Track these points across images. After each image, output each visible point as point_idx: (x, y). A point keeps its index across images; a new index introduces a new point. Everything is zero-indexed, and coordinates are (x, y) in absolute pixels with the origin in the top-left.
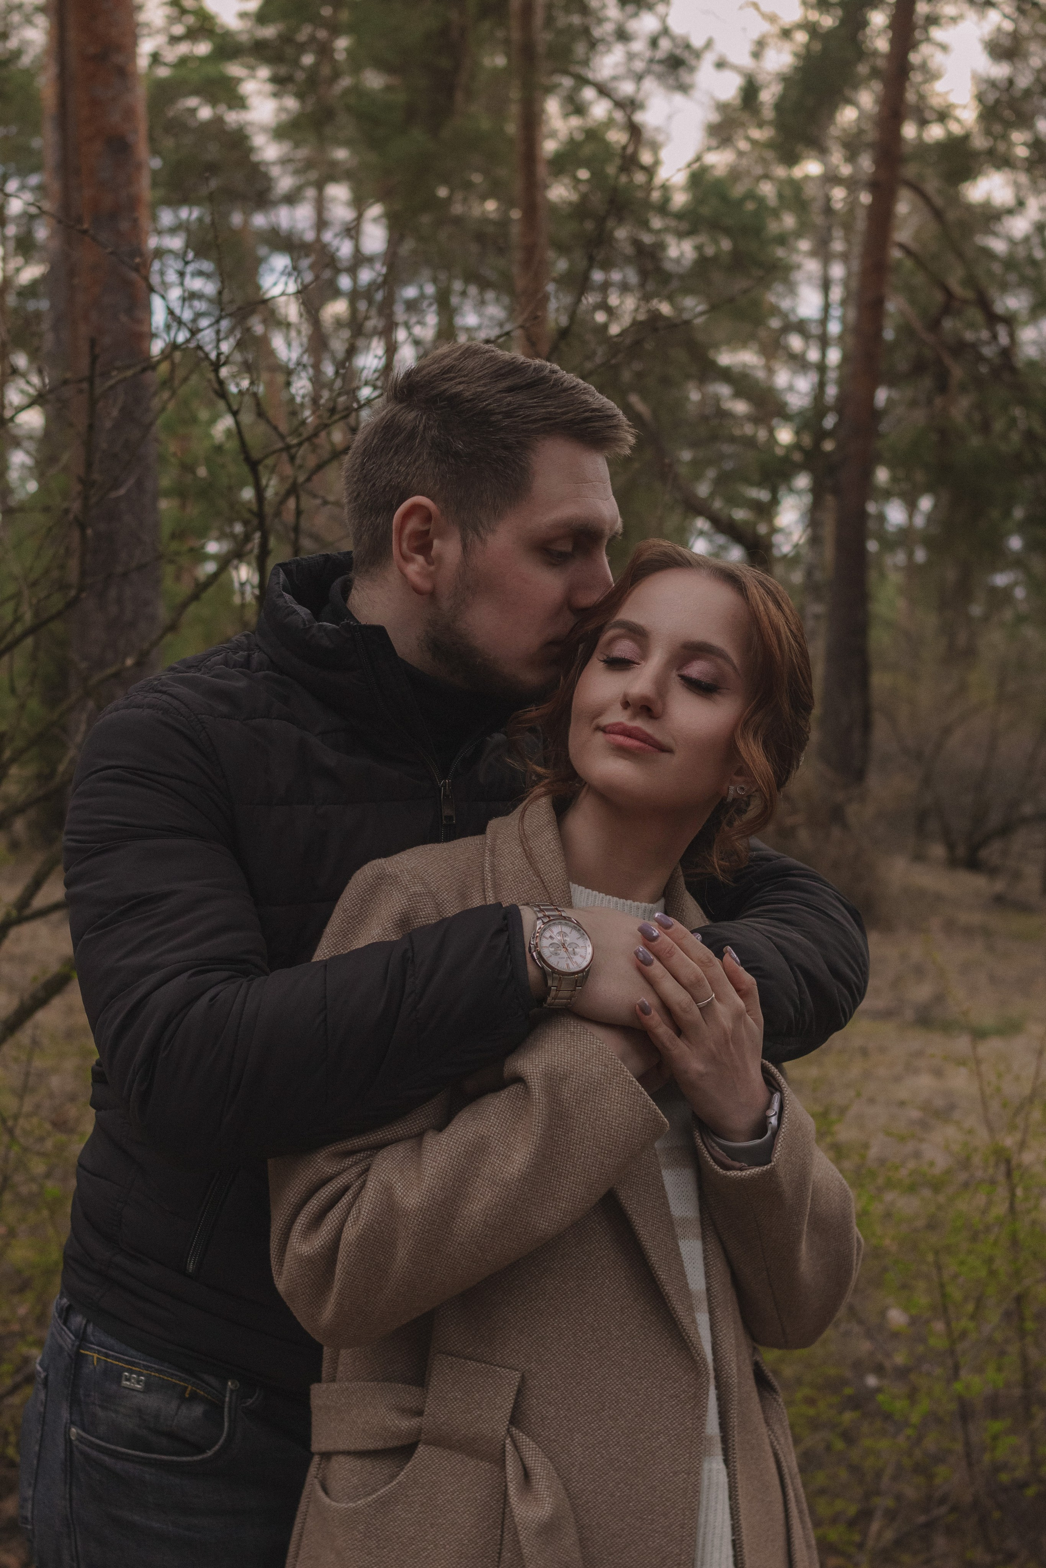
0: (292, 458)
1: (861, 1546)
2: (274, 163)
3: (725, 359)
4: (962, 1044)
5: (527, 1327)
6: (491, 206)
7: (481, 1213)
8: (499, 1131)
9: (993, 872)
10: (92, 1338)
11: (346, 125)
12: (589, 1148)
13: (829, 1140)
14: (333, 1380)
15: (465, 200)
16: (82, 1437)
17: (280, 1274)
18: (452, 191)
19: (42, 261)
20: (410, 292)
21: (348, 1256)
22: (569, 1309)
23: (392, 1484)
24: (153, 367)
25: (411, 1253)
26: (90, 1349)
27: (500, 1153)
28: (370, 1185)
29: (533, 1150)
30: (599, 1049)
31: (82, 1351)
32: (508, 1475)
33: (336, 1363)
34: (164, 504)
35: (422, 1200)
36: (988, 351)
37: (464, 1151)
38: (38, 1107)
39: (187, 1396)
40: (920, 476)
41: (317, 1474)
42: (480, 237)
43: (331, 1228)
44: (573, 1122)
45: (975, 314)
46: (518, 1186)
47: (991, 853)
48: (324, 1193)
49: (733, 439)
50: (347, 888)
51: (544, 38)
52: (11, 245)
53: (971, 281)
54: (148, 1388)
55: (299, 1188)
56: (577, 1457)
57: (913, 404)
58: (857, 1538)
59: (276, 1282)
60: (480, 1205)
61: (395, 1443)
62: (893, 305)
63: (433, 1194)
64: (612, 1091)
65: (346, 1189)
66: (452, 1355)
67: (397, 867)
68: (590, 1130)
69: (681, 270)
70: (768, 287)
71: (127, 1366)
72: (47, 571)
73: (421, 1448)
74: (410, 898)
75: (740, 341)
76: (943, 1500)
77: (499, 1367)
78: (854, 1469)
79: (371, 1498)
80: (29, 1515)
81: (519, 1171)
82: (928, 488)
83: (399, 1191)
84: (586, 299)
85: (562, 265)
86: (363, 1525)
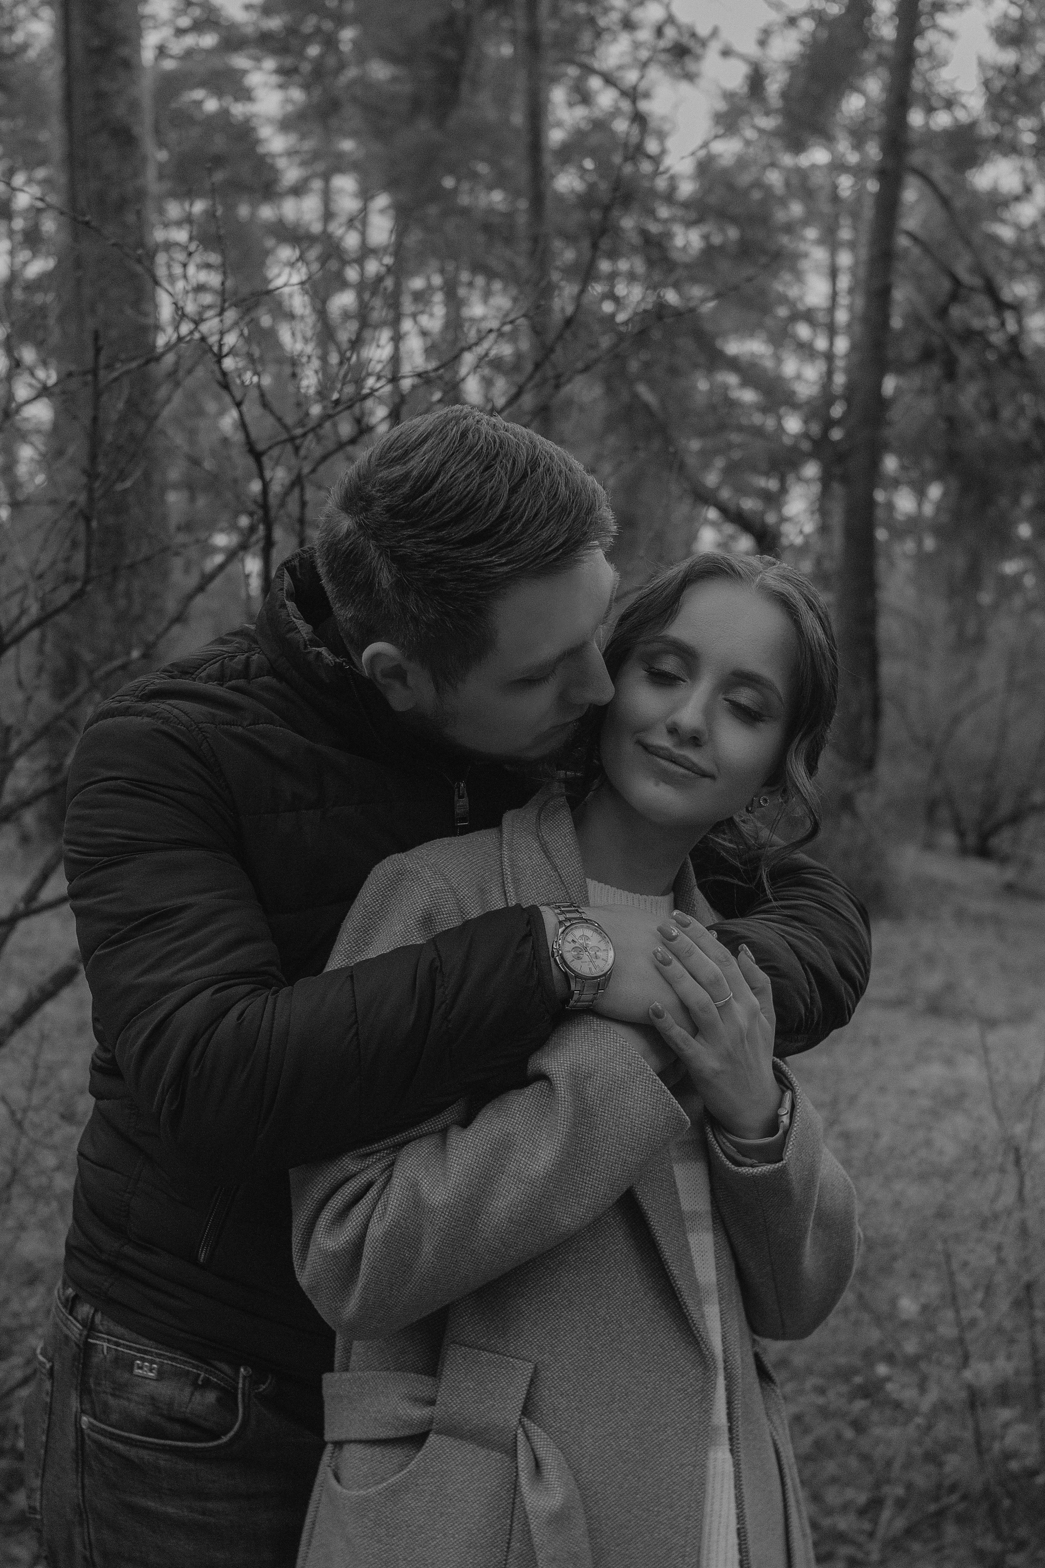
0: (297, 449)
1: (871, 1535)
2: (281, 155)
3: (734, 347)
4: (972, 1032)
5: (541, 1319)
6: (497, 197)
7: (506, 1209)
8: (525, 1128)
9: (1004, 860)
10: (100, 1327)
11: (352, 115)
12: (612, 1146)
13: (837, 1129)
14: (346, 1369)
15: (472, 191)
16: (94, 1426)
17: (303, 1268)
18: (459, 180)
19: (48, 254)
20: (417, 283)
21: (374, 1251)
22: (582, 1302)
23: (403, 1473)
24: (158, 359)
25: (436, 1249)
26: (98, 1338)
27: (525, 1151)
28: (395, 1181)
29: (558, 1148)
30: (623, 1047)
31: (91, 1341)
32: (519, 1464)
33: (349, 1352)
34: (173, 497)
35: (448, 1197)
36: (996, 338)
37: (490, 1148)
38: (48, 1099)
39: (200, 1383)
40: (928, 464)
41: (331, 1463)
42: (487, 228)
43: (356, 1224)
44: (597, 1120)
45: (982, 301)
46: (543, 1183)
47: (1002, 841)
48: (348, 1189)
49: (740, 428)
50: (366, 883)
51: (550, 27)
52: (19, 238)
53: (978, 269)
54: (161, 1376)
55: (323, 1184)
56: (588, 1448)
57: (922, 392)
58: (867, 1526)
59: (297, 1276)
60: (505, 1202)
61: (407, 1432)
62: (901, 294)
63: (459, 1191)
64: (636, 1090)
65: (370, 1185)
66: (466, 1346)
67: (418, 863)
68: (614, 1128)
69: (686, 259)
70: (775, 275)
71: (139, 1355)
72: (53, 563)
73: (432, 1438)
74: (431, 895)
75: (747, 330)
76: (953, 1488)
77: (512, 1358)
78: (865, 1458)
79: (382, 1486)
80: (38, 1505)
81: (545, 1169)
82: (938, 476)
83: (425, 1186)
84: (593, 287)
85: (569, 255)
86: (373, 1512)
